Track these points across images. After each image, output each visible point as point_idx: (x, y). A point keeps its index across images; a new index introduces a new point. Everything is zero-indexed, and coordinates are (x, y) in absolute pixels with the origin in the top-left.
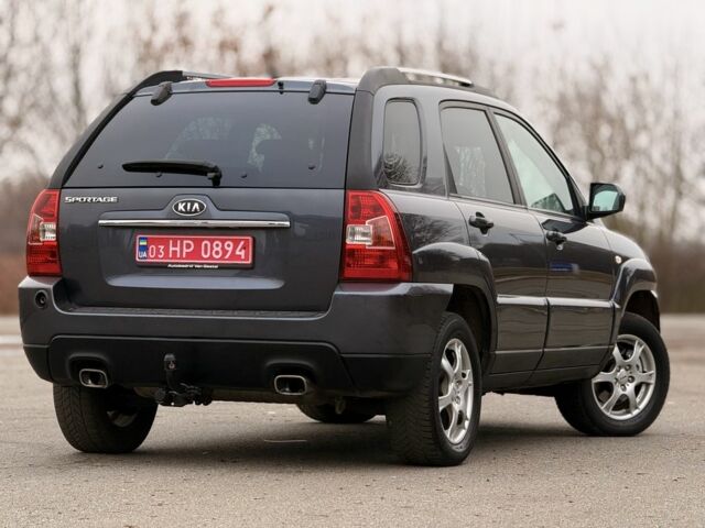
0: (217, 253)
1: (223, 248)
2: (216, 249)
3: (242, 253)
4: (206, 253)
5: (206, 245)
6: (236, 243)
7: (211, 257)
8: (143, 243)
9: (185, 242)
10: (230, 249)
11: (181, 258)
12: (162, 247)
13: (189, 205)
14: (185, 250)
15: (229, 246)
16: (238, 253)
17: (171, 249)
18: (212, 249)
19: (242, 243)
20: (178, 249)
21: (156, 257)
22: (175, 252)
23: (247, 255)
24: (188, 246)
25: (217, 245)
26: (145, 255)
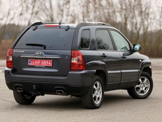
1: (46, 63)
2: (45, 63)
3: (50, 64)
4: (42, 64)
7: (44, 65)
8: (30, 61)
9: (38, 61)
10: (47, 63)
11: (37, 64)
12: (34, 62)
13: (39, 53)
14: (38, 63)
16: (49, 64)
17: (35, 62)
18: (44, 63)
19: (50, 62)
20: (37, 62)
21: (32, 64)
22: (36, 63)
23: (51, 64)
24: (39, 62)
26: (30, 64)
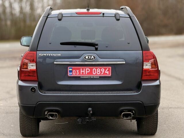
0: (99, 72)
1: (101, 71)
2: (98, 71)
3: (108, 72)
4: (94, 72)
5: (94, 70)
6: (105, 69)
7: (96, 74)
8: (71, 70)
9: (87, 69)
10: (103, 71)
11: (85, 74)
12: (78, 71)
13: (90, 57)
14: (87, 72)
15: (103, 70)
16: (106, 72)
17: (81, 71)
18: (97, 71)
19: (107, 69)
20: (84, 71)
21: (76, 74)
22: (83, 73)
24: (88, 70)
25: (99, 70)
26: (71, 73)
